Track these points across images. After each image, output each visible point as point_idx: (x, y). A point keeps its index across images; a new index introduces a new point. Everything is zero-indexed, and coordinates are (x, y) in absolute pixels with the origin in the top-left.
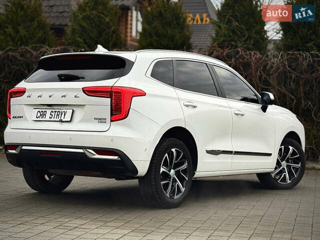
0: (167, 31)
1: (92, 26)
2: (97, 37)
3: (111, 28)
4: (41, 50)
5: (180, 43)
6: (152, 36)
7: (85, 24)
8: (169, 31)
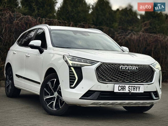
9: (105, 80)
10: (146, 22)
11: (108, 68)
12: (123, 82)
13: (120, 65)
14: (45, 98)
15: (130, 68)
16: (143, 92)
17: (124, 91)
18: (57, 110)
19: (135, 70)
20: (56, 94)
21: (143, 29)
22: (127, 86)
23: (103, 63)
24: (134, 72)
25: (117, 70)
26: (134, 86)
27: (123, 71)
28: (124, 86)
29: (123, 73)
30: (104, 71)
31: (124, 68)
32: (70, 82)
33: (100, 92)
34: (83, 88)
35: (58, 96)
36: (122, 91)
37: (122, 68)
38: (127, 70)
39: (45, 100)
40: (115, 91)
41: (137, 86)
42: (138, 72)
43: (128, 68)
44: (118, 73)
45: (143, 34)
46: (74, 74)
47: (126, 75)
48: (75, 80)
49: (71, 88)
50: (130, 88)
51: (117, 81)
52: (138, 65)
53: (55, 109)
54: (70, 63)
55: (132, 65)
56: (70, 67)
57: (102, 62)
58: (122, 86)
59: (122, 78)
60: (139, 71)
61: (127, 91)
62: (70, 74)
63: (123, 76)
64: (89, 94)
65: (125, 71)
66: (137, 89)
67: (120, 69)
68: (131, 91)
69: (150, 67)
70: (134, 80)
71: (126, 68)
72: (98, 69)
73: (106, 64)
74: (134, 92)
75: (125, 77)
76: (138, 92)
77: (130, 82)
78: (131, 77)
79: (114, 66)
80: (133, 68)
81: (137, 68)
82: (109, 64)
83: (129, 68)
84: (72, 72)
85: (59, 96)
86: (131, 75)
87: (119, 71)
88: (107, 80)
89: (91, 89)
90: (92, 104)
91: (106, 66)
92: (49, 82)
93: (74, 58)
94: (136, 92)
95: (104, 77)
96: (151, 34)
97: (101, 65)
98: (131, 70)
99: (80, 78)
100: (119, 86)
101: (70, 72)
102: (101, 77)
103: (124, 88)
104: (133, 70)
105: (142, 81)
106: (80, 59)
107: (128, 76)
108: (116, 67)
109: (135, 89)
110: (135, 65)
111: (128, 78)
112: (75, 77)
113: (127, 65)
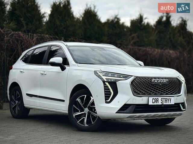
9: (139, 93)
10: (133, 35)
11: (142, 82)
12: (156, 94)
13: (152, 78)
14: (74, 115)
15: (162, 81)
16: (174, 104)
17: (157, 104)
18: (89, 126)
19: (166, 83)
20: (86, 110)
21: (132, 43)
22: (160, 98)
23: (136, 78)
24: (165, 85)
25: (150, 83)
26: (166, 99)
27: (155, 84)
28: (157, 99)
29: (155, 86)
30: (138, 85)
31: (156, 81)
32: (105, 97)
33: (135, 106)
34: (119, 102)
35: (89, 112)
36: (155, 104)
37: (154, 81)
38: (158, 83)
39: (74, 117)
40: (149, 104)
41: (168, 98)
42: (168, 85)
43: (160, 81)
44: (151, 86)
45: (133, 47)
46: (109, 89)
47: (158, 87)
48: (110, 94)
49: (106, 102)
50: (162, 101)
51: (150, 94)
52: (168, 78)
53: (86, 125)
54: (104, 78)
55: (162, 78)
56: (104, 82)
57: (135, 76)
58: (155, 99)
59: (154, 91)
60: (169, 83)
61: (160, 103)
62: (105, 89)
63: (155, 88)
64: (125, 108)
65: (156, 84)
66: (168, 101)
67: (152, 82)
68: (163, 103)
69: (178, 79)
70: (164, 93)
71: (158, 81)
72: (132, 83)
73: (140, 77)
74: (166, 104)
75: (157, 90)
76: (169, 103)
77: (162, 94)
78: (162, 90)
79: (147, 79)
80: (164, 81)
81: (167, 81)
82: (142, 78)
84: (107, 87)
85: (91, 112)
86: (163, 87)
87: (152, 84)
88: (141, 94)
89: (127, 103)
90: (127, 118)
91: (139, 80)
92: (78, 98)
93: (107, 73)
94: (167, 104)
95: (138, 91)
96: (140, 48)
97: (135, 79)
98: (162, 83)
99: (116, 93)
100: (153, 99)
101: (105, 87)
102: (136, 91)
103: (157, 101)
104: (164, 83)
105: (171, 93)
106: (113, 74)
107: (160, 89)
108: (149, 80)
109: (166, 101)
110: (165, 78)
111: (159, 91)
112: (110, 92)
113: (158, 78)
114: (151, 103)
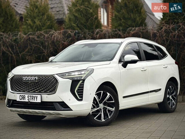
0: (131, 15)
1: (82, 16)
2: (85, 23)
3: (94, 16)
4: (50, 33)
5: (139, 23)
6: (121, 20)
7: (77, 15)
8: (132, 15)
12: (24, 91)
15: (30, 78)
16: (40, 102)
17: (24, 101)
19: (34, 80)
22: (26, 96)
23: (14, 75)
26: (32, 96)
28: (24, 96)
36: (22, 100)
38: (27, 81)
41: (35, 95)
50: (29, 98)
61: (26, 100)
66: (35, 98)
68: (30, 100)
71: (26, 78)
74: (33, 101)
76: (35, 101)
80: (32, 78)
83: (28, 79)
100: (20, 95)
104: (32, 81)
109: (33, 98)
114: (18, 100)
